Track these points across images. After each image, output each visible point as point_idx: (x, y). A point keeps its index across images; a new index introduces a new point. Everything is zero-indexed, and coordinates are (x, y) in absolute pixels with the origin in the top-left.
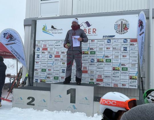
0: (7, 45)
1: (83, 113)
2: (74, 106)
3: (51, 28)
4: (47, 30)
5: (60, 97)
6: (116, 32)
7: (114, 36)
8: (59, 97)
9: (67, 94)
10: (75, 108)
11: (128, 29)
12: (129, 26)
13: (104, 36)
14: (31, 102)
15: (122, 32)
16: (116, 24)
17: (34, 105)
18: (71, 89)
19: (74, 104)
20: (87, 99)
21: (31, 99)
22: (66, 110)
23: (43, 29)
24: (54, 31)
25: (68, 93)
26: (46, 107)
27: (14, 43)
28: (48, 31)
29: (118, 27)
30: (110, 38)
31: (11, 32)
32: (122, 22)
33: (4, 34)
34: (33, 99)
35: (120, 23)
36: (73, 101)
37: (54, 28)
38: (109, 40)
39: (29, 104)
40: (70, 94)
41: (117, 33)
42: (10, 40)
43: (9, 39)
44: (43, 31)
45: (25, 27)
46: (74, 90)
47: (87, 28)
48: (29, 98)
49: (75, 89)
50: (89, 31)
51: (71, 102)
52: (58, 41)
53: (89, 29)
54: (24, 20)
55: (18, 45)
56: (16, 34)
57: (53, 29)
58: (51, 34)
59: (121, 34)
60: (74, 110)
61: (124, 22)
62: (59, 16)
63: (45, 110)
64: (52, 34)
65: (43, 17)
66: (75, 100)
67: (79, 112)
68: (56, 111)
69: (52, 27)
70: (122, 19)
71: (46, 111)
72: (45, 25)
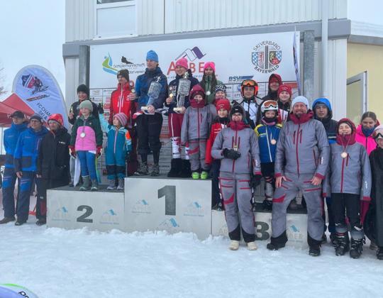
0: (30, 100)
1: (191, 233)
2: (172, 220)
4: (113, 67)
5: (145, 203)
6: (256, 68)
7: (251, 77)
8: (142, 203)
9: (159, 197)
10: (175, 224)
11: (279, 62)
12: (281, 56)
13: (230, 78)
14: (86, 216)
15: (267, 68)
16: (254, 51)
17: (91, 221)
18: (166, 187)
19: (172, 217)
20: (198, 206)
21: (85, 211)
22: (158, 229)
23: (105, 64)
26: (116, 225)
27: (45, 96)
28: (116, 69)
29: (259, 59)
31: (36, 72)
32: (267, 48)
33: (23, 78)
34: (90, 210)
35: (263, 49)
36: (170, 210)
37: (128, 63)
39: (81, 219)
40: (164, 198)
41: (258, 70)
42: (36, 90)
43: (34, 87)
44: (104, 69)
45: (66, 60)
46: (173, 189)
47: (197, 62)
48: (80, 208)
49: (175, 187)
50: (200, 67)
51: (167, 213)
53: (200, 63)
54: (63, 45)
55: (52, 99)
56: (47, 76)
57: (125, 64)
59: (266, 72)
60: (173, 228)
61: (271, 48)
62: (137, 35)
63: (114, 231)
65: (102, 38)
66: (175, 209)
67: (183, 231)
68: (136, 232)
69: (124, 60)
70: (267, 42)
71: (116, 233)
72: (108, 56)
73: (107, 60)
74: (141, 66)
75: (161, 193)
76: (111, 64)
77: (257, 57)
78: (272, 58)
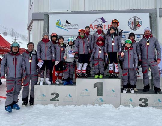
1: (111, 105)
2: (101, 99)
3: (65, 23)
4: (61, 25)
5: (87, 91)
6: (130, 28)
7: (128, 32)
8: (86, 91)
11: (141, 26)
12: (141, 23)
14: (55, 98)
15: (135, 28)
16: (129, 20)
17: (58, 100)
18: (98, 82)
19: (101, 97)
20: (114, 91)
21: (55, 95)
23: (57, 24)
24: (69, 26)
25: (94, 87)
26: (72, 102)
28: (63, 26)
29: (132, 24)
30: (125, 34)
32: (135, 19)
34: (58, 95)
35: (133, 20)
36: (100, 94)
37: (69, 24)
39: (52, 100)
40: (97, 87)
41: (131, 29)
44: (57, 26)
46: (101, 84)
48: (52, 94)
49: (102, 82)
50: (104, 27)
51: (98, 95)
53: (104, 25)
54: (33, 14)
57: (67, 24)
58: (66, 29)
59: (135, 30)
61: (137, 19)
62: (71, 11)
64: (67, 29)
65: (53, 12)
66: (102, 93)
67: (107, 104)
68: (83, 105)
69: (67, 22)
72: (59, 20)
73: (58, 22)
74: (76, 25)
76: (60, 24)
77: (131, 23)
78: (137, 24)
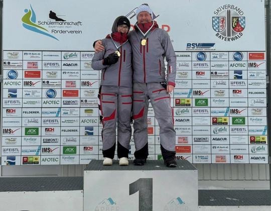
3: (47, 18)
4: (37, 23)
5: (112, 202)
6: (217, 35)
7: (212, 45)
8: (108, 203)
9: (130, 194)
11: (243, 29)
12: (244, 22)
13: (189, 45)
15: (229, 35)
16: (215, 15)
18: (140, 180)
20: (181, 202)
23: (25, 19)
24: (57, 26)
25: (132, 192)
28: (41, 26)
29: (221, 24)
30: (204, 50)
32: (229, 13)
35: (224, 14)
37: (58, 19)
38: (202, 53)
40: (138, 193)
41: (220, 37)
44: (24, 25)
46: (149, 182)
49: (152, 179)
52: (71, 53)
57: (54, 21)
58: (50, 33)
59: (229, 40)
61: (233, 13)
64: (53, 34)
66: (152, 207)
69: (53, 15)
70: (229, 6)
72: (29, 9)
73: (29, 14)
74: (76, 24)
75: (132, 189)
77: (219, 22)
78: (234, 25)
